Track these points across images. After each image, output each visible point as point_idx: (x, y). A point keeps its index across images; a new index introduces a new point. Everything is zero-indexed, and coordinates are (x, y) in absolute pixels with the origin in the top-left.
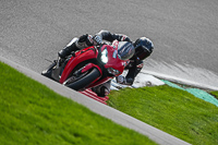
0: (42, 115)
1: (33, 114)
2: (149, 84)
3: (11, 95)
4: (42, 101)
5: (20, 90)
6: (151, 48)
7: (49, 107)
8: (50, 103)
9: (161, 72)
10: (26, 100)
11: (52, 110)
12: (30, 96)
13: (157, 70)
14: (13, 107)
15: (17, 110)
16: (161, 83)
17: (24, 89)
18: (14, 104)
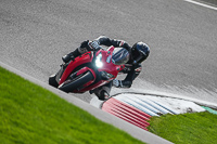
0: (83, 140)
1: (74, 140)
2: (190, 110)
3: (52, 120)
4: (84, 127)
5: (62, 116)
6: (148, 53)
7: (90, 133)
8: (91, 129)
9: (202, 99)
10: (67, 125)
11: (93, 135)
12: (72, 122)
13: (198, 97)
14: (55, 133)
15: (58, 136)
16: (202, 109)
17: (65, 114)
18: (56, 129)
